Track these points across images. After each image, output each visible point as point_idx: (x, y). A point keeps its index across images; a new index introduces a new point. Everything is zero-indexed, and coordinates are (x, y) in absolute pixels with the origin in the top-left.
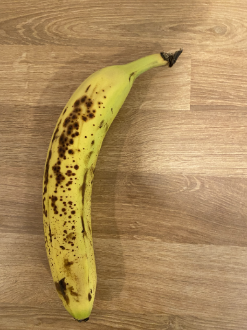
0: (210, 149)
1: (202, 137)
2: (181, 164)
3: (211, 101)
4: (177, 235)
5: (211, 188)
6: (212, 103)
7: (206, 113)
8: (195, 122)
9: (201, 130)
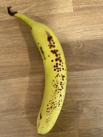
0: (85, 28)
1: (80, 23)
2: (73, 37)
3: (82, 6)
4: (75, 68)
5: (87, 46)
6: (83, 7)
7: (81, 12)
8: (77, 17)
9: (79, 20)
